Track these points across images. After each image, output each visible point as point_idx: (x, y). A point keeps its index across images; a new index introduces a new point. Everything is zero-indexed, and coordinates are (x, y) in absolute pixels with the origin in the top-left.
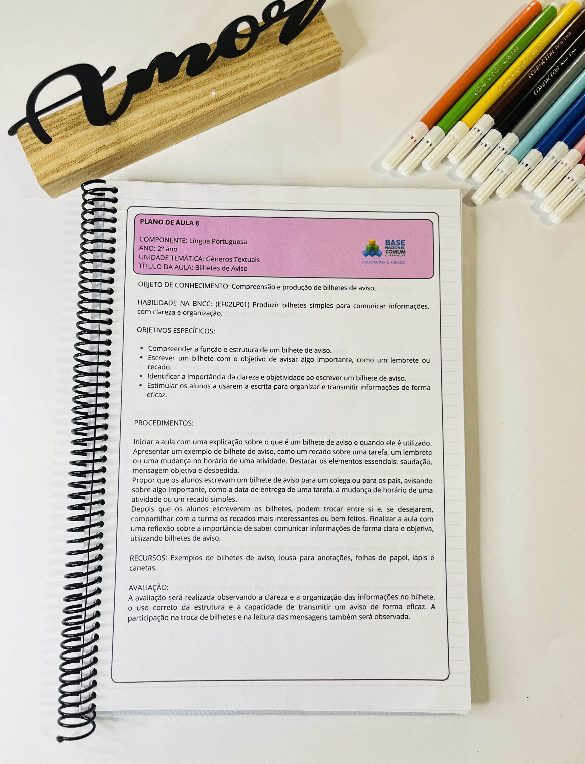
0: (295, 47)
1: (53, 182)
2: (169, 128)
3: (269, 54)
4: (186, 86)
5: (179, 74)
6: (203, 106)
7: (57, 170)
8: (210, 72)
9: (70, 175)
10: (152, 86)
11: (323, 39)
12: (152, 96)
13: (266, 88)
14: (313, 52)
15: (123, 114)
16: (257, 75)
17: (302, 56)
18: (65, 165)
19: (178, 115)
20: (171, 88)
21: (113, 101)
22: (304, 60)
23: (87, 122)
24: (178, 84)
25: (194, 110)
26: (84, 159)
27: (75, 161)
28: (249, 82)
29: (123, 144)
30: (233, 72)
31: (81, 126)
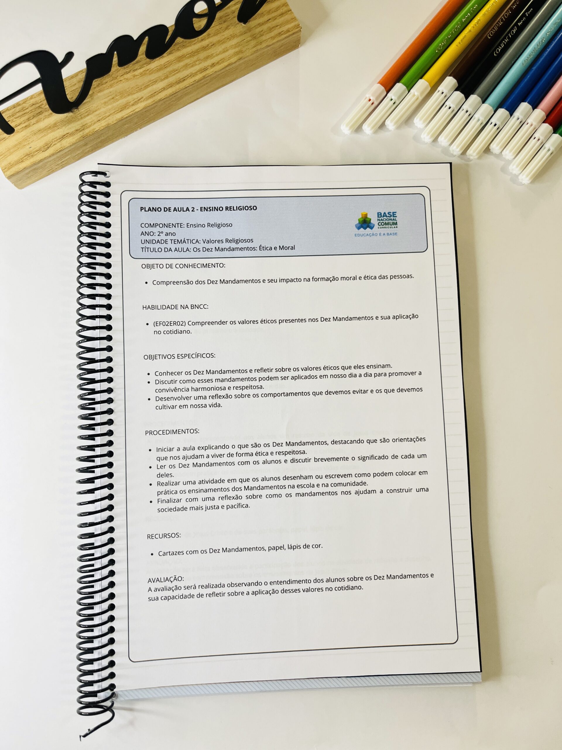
0: (254, 26)
1: (18, 173)
2: (132, 113)
3: (227, 33)
4: (147, 69)
5: (138, 58)
6: (164, 89)
7: (21, 161)
8: (170, 54)
9: (35, 164)
10: (111, 71)
11: (282, 16)
12: (113, 82)
13: (227, 68)
14: (272, 30)
15: (85, 101)
16: (217, 55)
17: (261, 34)
18: (29, 155)
19: (140, 99)
20: (131, 72)
21: (74, 88)
22: (264, 38)
23: (49, 110)
24: (139, 68)
25: (156, 93)
26: (48, 148)
27: (39, 150)
28: (209, 62)
29: (87, 131)
30: (193, 53)
31: (44, 115)
